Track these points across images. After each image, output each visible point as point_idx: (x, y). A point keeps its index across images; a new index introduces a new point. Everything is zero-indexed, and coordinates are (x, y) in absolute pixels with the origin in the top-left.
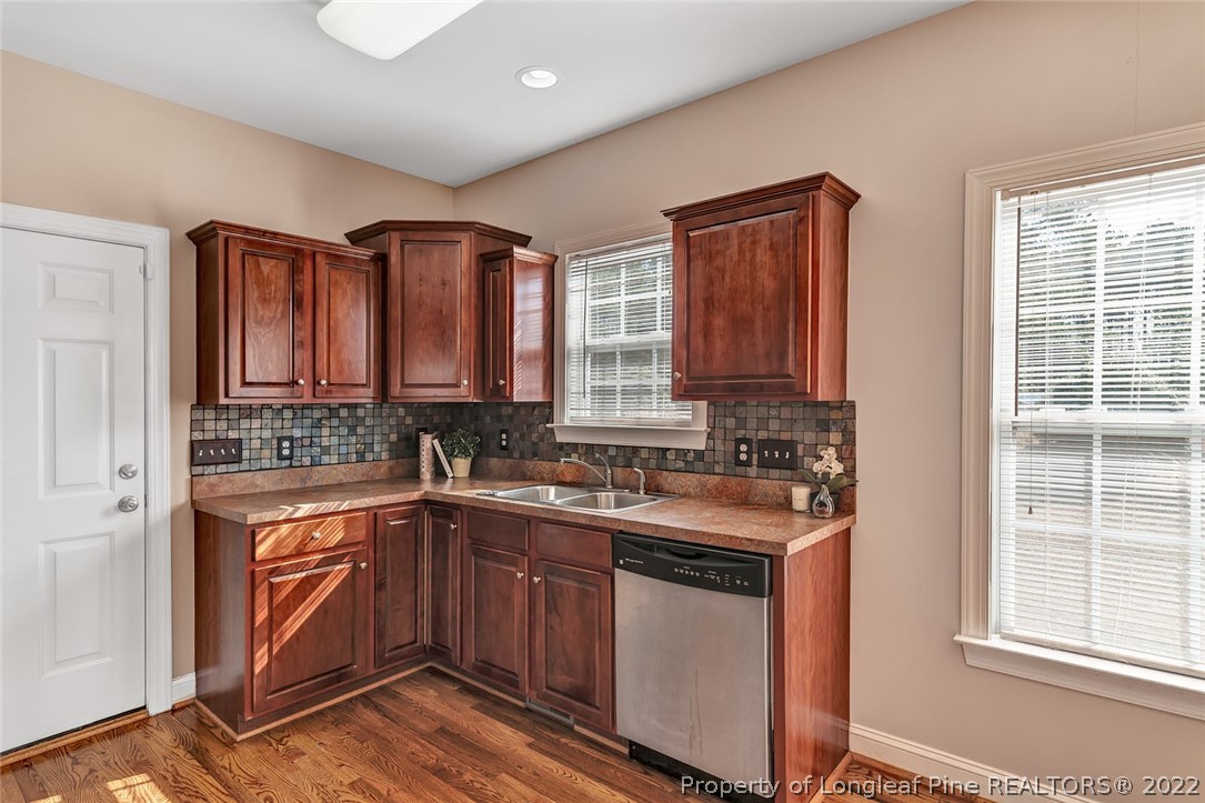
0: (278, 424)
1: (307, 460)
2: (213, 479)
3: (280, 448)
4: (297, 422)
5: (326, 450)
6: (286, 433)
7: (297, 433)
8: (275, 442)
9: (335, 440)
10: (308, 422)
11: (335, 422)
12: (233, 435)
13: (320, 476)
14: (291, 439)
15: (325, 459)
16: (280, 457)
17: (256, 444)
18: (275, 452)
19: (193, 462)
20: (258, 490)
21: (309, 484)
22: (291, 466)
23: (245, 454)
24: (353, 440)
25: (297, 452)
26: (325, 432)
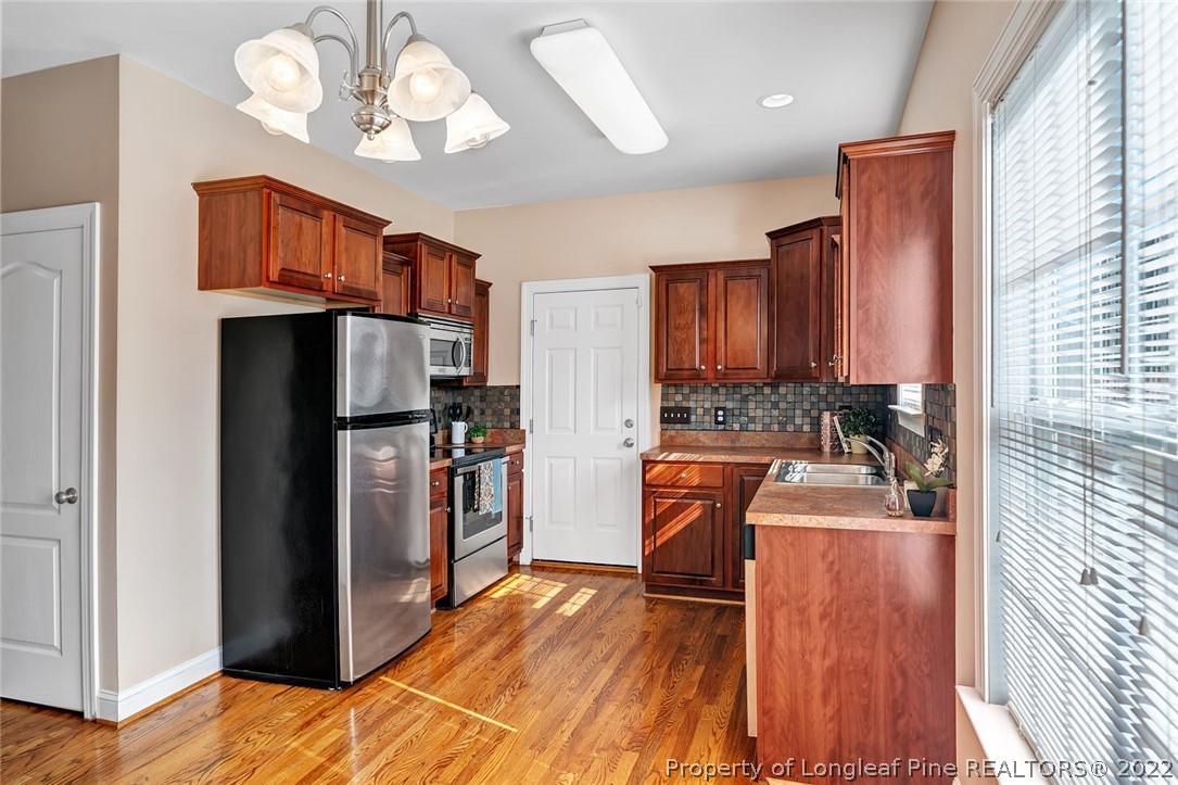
0: (716, 397)
1: (737, 427)
2: (673, 433)
3: (716, 416)
4: (730, 397)
5: (753, 420)
6: (721, 405)
7: (730, 405)
8: (713, 411)
9: (759, 412)
10: (738, 396)
11: (760, 398)
12: (685, 404)
13: (745, 440)
14: (723, 409)
15: (752, 426)
16: (717, 423)
17: (700, 411)
18: (713, 418)
19: (663, 420)
20: (701, 444)
21: (737, 445)
22: (725, 430)
23: (693, 418)
24: (776, 413)
25: (729, 419)
26: (752, 405)
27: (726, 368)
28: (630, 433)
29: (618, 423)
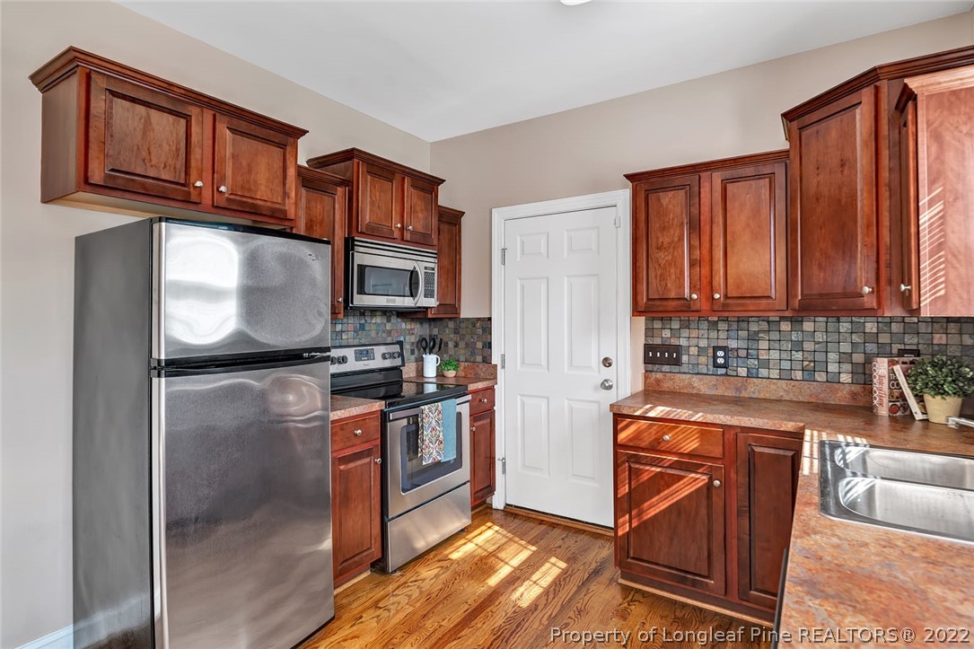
0: (713, 334)
1: (743, 372)
2: (659, 376)
3: (715, 357)
4: (733, 334)
5: (766, 364)
6: (721, 343)
7: (733, 344)
8: (711, 351)
9: (775, 355)
10: (743, 334)
11: (774, 336)
12: (674, 342)
13: (754, 389)
14: (724, 349)
15: (763, 372)
16: (716, 365)
17: (694, 351)
18: (711, 360)
19: (647, 361)
20: (695, 392)
21: (745, 394)
22: (726, 375)
23: (685, 358)
24: (799, 356)
25: (733, 362)
26: (764, 345)
27: (726, 297)
28: (607, 373)
29: (596, 362)
